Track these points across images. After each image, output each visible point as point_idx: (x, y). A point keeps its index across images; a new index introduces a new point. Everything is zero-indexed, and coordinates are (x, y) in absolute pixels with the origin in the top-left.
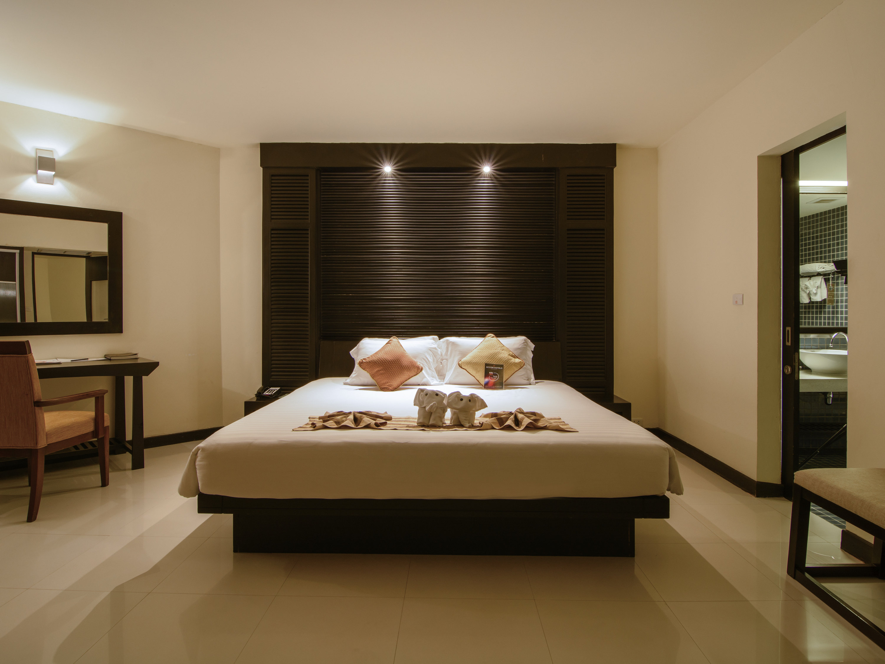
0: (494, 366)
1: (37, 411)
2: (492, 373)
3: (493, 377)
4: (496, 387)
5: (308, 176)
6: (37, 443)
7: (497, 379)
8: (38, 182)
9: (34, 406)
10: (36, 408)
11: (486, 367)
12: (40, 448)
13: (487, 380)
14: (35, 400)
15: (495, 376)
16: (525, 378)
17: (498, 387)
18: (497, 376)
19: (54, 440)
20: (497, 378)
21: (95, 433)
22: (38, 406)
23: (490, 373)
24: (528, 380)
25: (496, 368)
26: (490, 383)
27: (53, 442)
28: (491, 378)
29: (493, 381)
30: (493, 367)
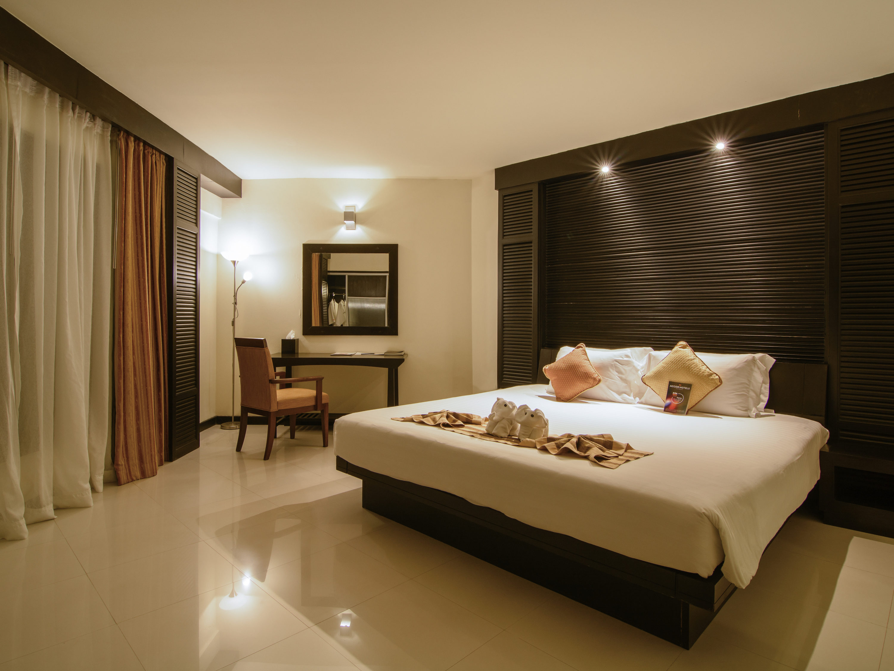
0: (680, 385)
1: (270, 386)
2: (676, 393)
3: (676, 398)
4: (678, 411)
5: (531, 191)
6: (270, 408)
7: (680, 401)
8: (347, 230)
9: (269, 383)
10: (270, 384)
11: (669, 385)
12: (272, 411)
13: (668, 401)
14: (270, 379)
15: (679, 398)
16: (740, 408)
17: (680, 411)
18: (681, 398)
19: (282, 407)
20: (682, 400)
21: (315, 407)
22: (272, 383)
23: (673, 393)
24: (746, 410)
25: (682, 388)
26: (672, 406)
27: (283, 408)
28: (673, 400)
29: (675, 403)
30: (678, 387)
